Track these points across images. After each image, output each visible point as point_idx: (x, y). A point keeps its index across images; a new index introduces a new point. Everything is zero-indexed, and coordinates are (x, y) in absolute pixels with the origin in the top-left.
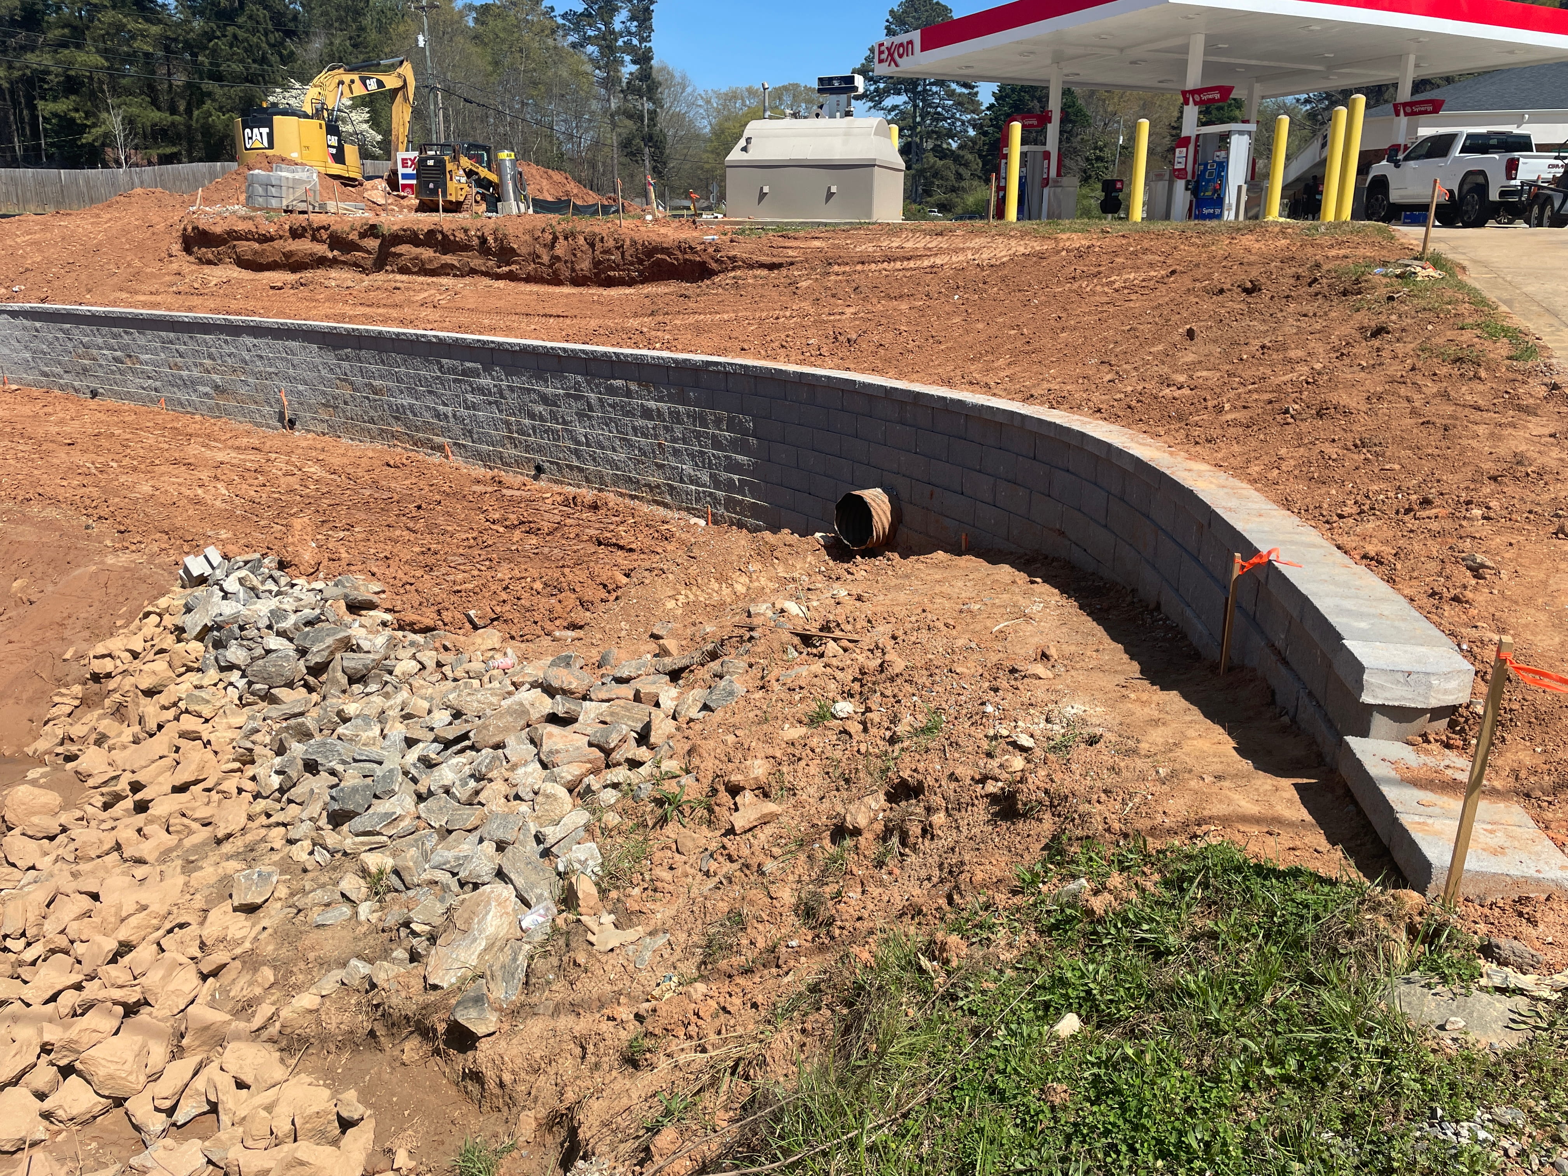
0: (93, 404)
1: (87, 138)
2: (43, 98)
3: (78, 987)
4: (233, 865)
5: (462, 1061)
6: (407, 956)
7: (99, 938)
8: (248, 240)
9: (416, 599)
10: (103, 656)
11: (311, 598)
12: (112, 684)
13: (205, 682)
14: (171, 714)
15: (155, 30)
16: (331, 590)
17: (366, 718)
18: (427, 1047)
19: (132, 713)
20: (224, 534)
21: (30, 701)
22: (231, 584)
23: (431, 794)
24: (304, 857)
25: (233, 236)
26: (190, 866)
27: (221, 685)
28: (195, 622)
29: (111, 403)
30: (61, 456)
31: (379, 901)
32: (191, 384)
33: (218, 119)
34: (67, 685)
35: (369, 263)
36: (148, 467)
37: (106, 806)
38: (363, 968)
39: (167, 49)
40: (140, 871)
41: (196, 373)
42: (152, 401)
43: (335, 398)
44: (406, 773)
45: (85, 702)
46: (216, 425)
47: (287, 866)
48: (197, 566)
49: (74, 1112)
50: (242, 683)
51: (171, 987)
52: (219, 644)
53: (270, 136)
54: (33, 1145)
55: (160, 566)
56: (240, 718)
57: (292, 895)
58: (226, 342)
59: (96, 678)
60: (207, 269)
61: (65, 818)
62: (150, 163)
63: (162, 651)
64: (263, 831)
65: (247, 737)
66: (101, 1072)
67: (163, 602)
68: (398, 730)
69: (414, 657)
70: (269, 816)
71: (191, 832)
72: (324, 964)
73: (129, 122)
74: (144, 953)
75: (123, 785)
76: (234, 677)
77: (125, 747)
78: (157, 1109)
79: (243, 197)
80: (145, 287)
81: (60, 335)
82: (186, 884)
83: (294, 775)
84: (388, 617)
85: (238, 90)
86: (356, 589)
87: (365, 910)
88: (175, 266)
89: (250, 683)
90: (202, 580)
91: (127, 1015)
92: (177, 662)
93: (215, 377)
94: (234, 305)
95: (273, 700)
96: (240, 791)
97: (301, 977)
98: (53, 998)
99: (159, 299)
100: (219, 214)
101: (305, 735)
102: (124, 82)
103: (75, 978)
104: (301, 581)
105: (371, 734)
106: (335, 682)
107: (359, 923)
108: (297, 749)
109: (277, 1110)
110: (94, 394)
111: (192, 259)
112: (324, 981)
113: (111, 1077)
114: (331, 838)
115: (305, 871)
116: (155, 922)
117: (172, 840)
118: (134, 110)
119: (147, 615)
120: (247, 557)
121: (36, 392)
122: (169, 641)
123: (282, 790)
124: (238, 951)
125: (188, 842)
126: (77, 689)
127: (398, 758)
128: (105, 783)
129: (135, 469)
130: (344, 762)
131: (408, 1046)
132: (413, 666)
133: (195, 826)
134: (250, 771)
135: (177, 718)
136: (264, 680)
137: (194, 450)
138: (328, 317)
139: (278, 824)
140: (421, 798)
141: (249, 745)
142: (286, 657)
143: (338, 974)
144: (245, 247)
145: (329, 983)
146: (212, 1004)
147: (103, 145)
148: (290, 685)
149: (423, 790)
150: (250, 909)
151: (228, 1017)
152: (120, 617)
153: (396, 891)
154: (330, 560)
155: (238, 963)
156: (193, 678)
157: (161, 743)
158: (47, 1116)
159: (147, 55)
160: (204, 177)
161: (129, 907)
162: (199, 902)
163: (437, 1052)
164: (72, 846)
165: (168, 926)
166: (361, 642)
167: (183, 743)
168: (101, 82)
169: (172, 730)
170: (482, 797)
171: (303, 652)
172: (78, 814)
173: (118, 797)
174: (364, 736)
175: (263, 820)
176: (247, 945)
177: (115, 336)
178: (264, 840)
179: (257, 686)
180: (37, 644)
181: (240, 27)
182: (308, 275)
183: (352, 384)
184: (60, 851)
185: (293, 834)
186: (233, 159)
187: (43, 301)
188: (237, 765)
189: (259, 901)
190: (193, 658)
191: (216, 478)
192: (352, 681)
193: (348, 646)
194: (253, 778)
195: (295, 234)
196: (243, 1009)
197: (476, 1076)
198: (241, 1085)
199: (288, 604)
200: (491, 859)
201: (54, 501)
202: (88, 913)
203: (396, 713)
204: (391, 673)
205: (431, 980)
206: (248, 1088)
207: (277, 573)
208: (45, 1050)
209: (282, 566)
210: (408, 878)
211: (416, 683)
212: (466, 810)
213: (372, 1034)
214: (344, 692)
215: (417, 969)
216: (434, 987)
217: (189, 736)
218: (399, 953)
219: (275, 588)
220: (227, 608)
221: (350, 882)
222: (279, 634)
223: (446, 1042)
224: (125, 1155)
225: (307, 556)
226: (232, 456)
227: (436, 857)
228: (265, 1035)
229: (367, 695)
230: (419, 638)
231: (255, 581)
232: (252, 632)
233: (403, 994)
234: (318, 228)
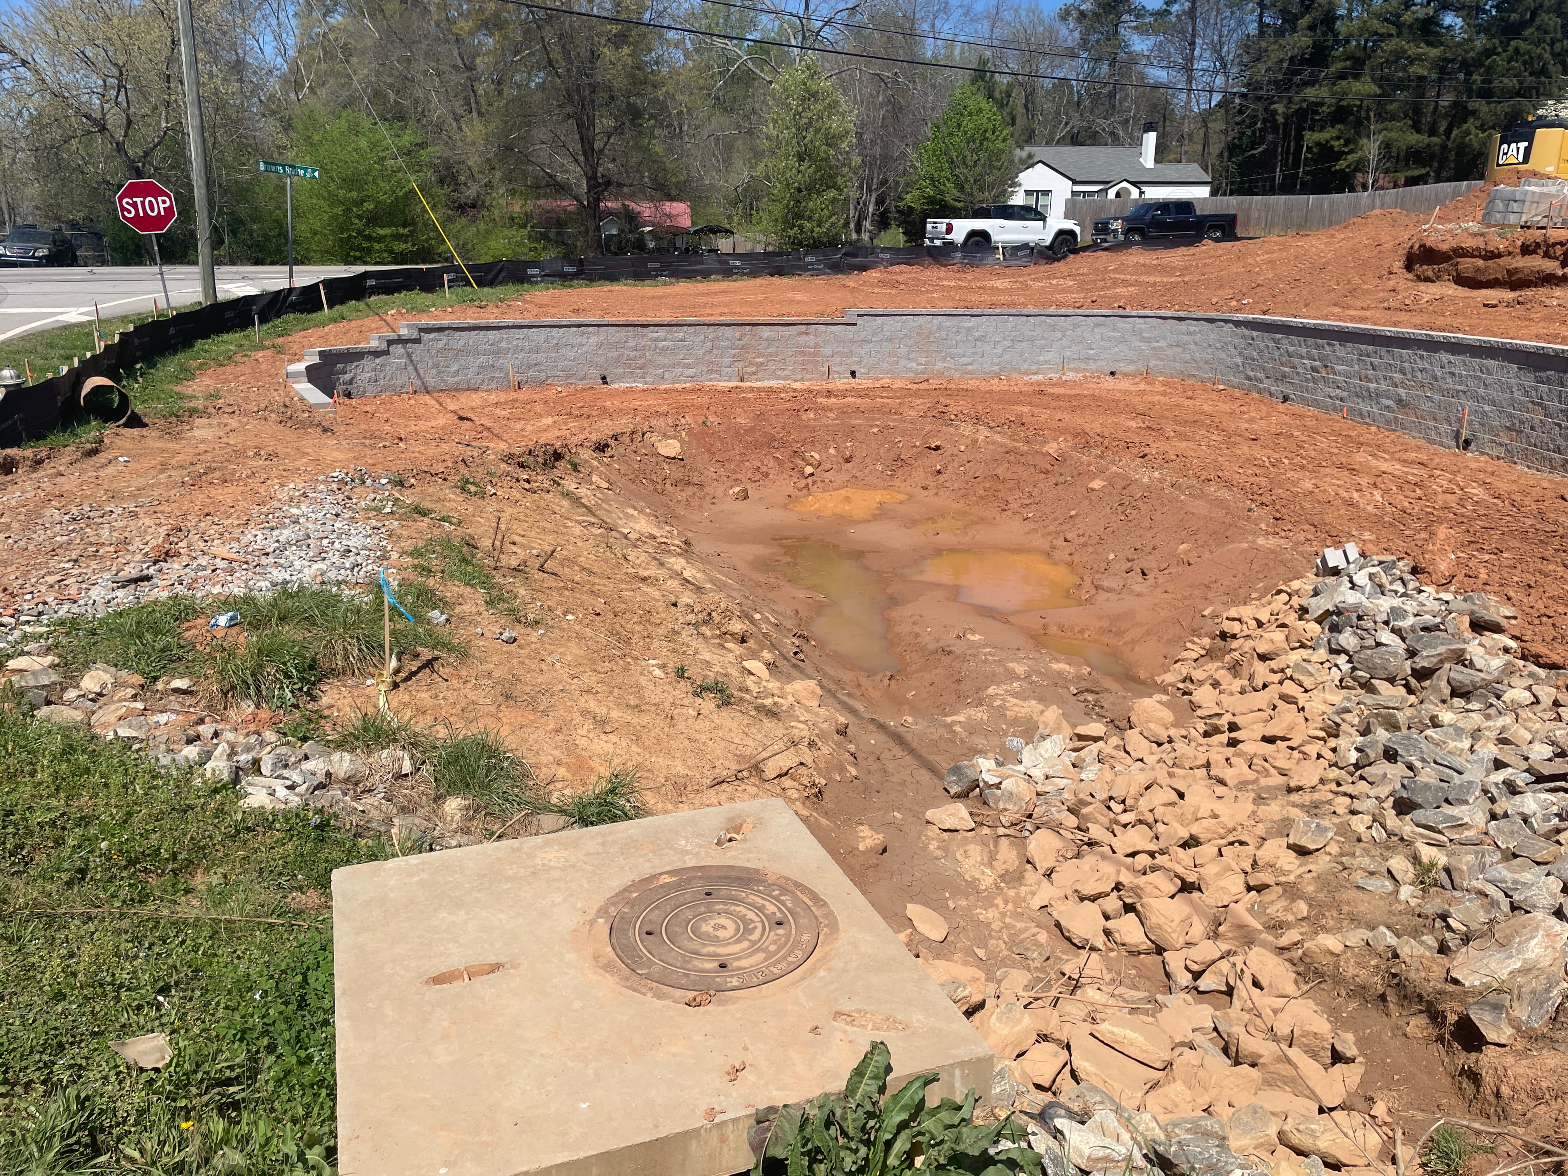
0: (1282, 407)
1: (1342, 164)
2: (1311, 129)
3: (1152, 855)
4: (1296, 814)
5: (1464, 1059)
6: (1436, 945)
7: (1177, 825)
8: (1473, 256)
9: (1550, 633)
10: (1234, 619)
11: (1436, 606)
12: (1235, 644)
13: (1314, 658)
14: (1277, 677)
15: (1434, 52)
16: (1459, 603)
17: (1459, 730)
18: (1435, 1032)
19: (1245, 671)
20: (1367, 536)
21: (1169, 642)
22: (1361, 578)
23: (1506, 815)
24: (1362, 829)
25: (1460, 252)
26: (1260, 800)
27: (1327, 665)
28: (1319, 605)
29: (1298, 408)
30: (1244, 449)
31: (1423, 890)
32: (1375, 396)
33: (1475, 137)
34: (1198, 636)
36: (1315, 467)
37: (1206, 734)
38: (1391, 939)
39: (1442, 70)
40: (1220, 790)
41: (1383, 386)
42: (1335, 410)
43: (1522, 422)
44: (1485, 791)
45: (1210, 654)
46: (1388, 438)
47: (1344, 830)
48: (1334, 558)
49: (1127, 940)
50: (1346, 667)
51: (1221, 883)
52: (1335, 629)
53: (1528, 151)
54: (1093, 949)
55: (1301, 554)
56: (1338, 698)
57: (1342, 855)
58: (1421, 357)
59: (1224, 636)
60: (1423, 286)
61: (1173, 732)
62: (1396, 186)
63: (1283, 625)
64: (1330, 796)
65: (1338, 713)
66: (1153, 919)
67: (1296, 584)
68: (1489, 750)
69: (1529, 688)
70: (1339, 784)
71: (1268, 775)
72: (1355, 920)
73: (1387, 146)
74: (1207, 850)
75: (1224, 722)
76: (1342, 659)
77: (1232, 694)
78: (1187, 968)
79: (1479, 215)
80: (1359, 303)
81: (1271, 344)
82: (1254, 812)
83: (1372, 756)
84: (1513, 644)
85: (1505, 107)
86: (1486, 608)
87: (1406, 892)
88: (1392, 283)
89: (1354, 669)
90: (1336, 572)
91: (1181, 890)
92: (1293, 637)
93: (1402, 391)
94: (1440, 321)
95: (1371, 689)
96: (1319, 756)
97: (1331, 923)
98: (1133, 855)
99: (1368, 314)
100: (1450, 231)
101: (1393, 726)
102: (1390, 107)
103: (1153, 847)
104: (1430, 589)
105: (1459, 745)
106: (1437, 690)
107: (1398, 901)
108: (1382, 735)
109: (1280, 1015)
110: (1286, 399)
111: (1410, 276)
112: (1351, 933)
113: (1160, 927)
114: (1392, 820)
115: (1359, 840)
116: (1222, 831)
117: (1250, 775)
118: (1394, 135)
119: (1279, 592)
120: (1383, 558)
121: (1237, 393)
122: (1291, 618)
123: (1357, 766)
124: (1283, 879)
125: (1264, 782)
126: (1206, 641)
127: (1481, 775)
128: (1210, 717)
129: (1303, 467)
130: (1423, 760)
131: (1414, 1021)
132: (1526, 697)
133: (1273, 771)
134: (1332, 742)
135: (1281, 683)
136: (1368, 669)
137: (1361, 457)
138: (1538, 337)
139: (1345, 794)
140: (1494, 817)
141: (1338, 720)
142: (1395, 654)
143: (1364, 934)
144: (1467, 265)
145: (1356, 937)
146: (1250, 910)
147: (1357, 170)
148: (1391, 680)
149: (1499, 811)
150: (1302, 852)
151: (1260, 927)
152: (1256, 590)
153: (1443, 887)
154: (1466, 575)
155: (1279, 889)
156: (1304, 653)
157: (1261, 699)
158: (1107, 933)
159: (1420, 78)
160: (1446, 198)
161: (1204, 812)
162: (1260, 830)
163: (1440, 1039)
164: (1173, 755)
165: (1231, 839)
166: (1475, 659)
167: (1281, 704)
168: (1369, 109)
169: (1273, 691)
170: (1562, 837)
171: (1412, 653)
172: (1184, 733)
173: (1217, 730)
174: (1452, 744)
175: (1333, 786)
176: (1292, 878)
177: (1318, 347)
178: (1329, 802)
179: (1360, 673)
180: (1185, 598)
181: (1525, 40)
182: (1529, 293)
183: (1545, 408)
184: (1164, 756)
185: (1357, 805)
186: (1482, 177)
187: (1264, 313)
188: (1322, 734)
189: (1312, 847)
190: (1308, 636)
191: (1375, 485)
192: (1454, 694)
193: (1460, 659)
194: (1334, 750)
195: (1527, 250)
196: (1274, 927)
197: (1474, 1077)
198: (1256, 984)
199: (1410, 606)
200: (1553, 896)
201: (1229, 485)
202: (1173, 804)
203: (1493, 735)
204: (1498, 697)
205: (1454, 974)
206: (1262, 989)
207: (1408, 577)
208: (1118, 887)
209: (1415, 571)
210: (1457, 880)
211: (1525, 714)
212: (1542, 843)
213: (1383, 997)
214: (1444, 702)
215: (1443, 959)
216: (1456, 982)
217: (1286, 699)
218: (1429, 939)
219: (1401, 590)
220: (1351, 598)
221: (1399, 864)
222: (1393, 631)
223: (1452, 1034)
224: (1153, 989)
225: (1443, 566)
226: (1397, 468)
227: (1493, 873)
228: (1287, 955)
229: (1467, 711)
230: (1542, 673)
231: (1385, 580)
232: (1368, 624)
233: (1423, 974)
234: (1554, 245)
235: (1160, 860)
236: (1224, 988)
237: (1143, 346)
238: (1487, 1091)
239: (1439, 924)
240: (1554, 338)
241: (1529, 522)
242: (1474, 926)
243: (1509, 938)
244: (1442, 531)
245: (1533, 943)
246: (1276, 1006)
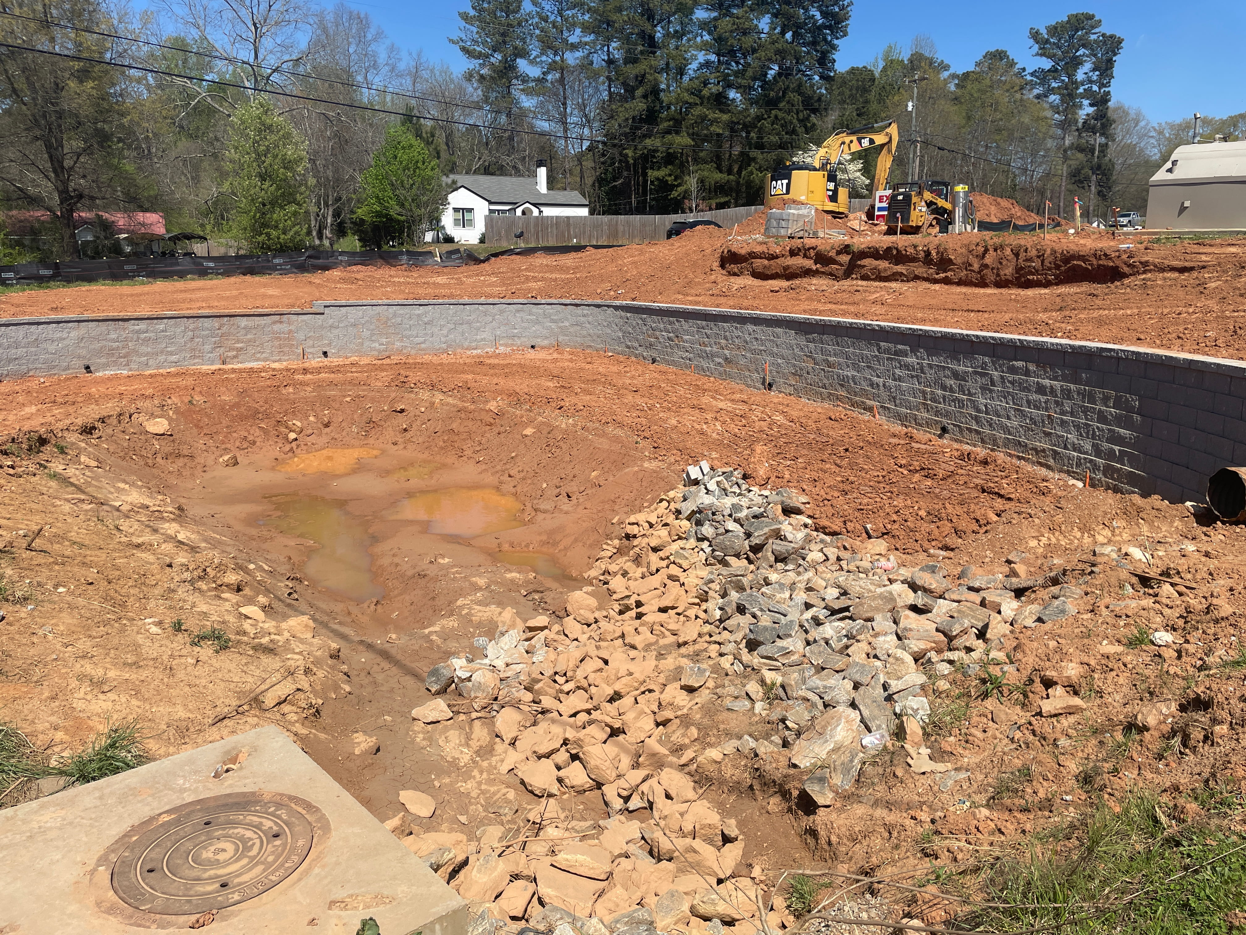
0: (652, 367)
1: (674, 194)
2: (652, 168)
3: (588, 712)
4: (685, 662)
5: (806, 821)
6: (781, 742)
7: (604, 686)
8: (761, 258)
9: (831, 511)
10: (633, 524)
11: (759, 500)
12: (636, 542)
13: (688, 546)
14: (664, 563)
15: (725, 117)
16: (774, 497)
17: (782, 586)
18: (785, 805)
19: (644, 561)
20: (714, 455)
21: (590, 546)
22: (712, 486)
23: (815, 641)
24: (727, 666)
25: (753, 255)
26: (660, 656)
27: (696, 550)
28: (688, 507)
29: (663, 367)
30: (629, 398)
31: (770, 704)
32: (710, 356)
33: (756, 176)
34: (611, 539)
35: (840, 273)
36: (675, 408)
37: (621, 613)
38: (752, 744)
39: (732, 130)
40: (633, 653)
41: (715, 349)
42: (686, 367)
43: (801, 369)
44: (801, 626)
45: (620, 552)
46: (721, 385)
47: (717, 669)
48: (694, 473)
49: (575, 783)
50: (708, 550)
51: (639, 724)
52: (699, 523)
53: (788, 185)
54: (550, 795)
55: (673, 471)
56: (704, 572)
57: (716, 687)
58: (736, 328)
59: (628, 537)
60: (733, 279)
61: (597, 614)
62: (711, 209)
63: (666, 525)
64: (706, 645)
65: (706, 584)
66: (592, 762)
67: (672, 494)
68: (801, 597)
69: (821, 550)
70: (711, 636)
71: (664, 637)
72: (729, 735)
73: (702, 181)
74: (627, 701)
75: (632, 601)
76: (705, 544)
77: (636, 580)
78: (619, 795)
79: (762, 231)
80: (693, 291)
81: (640, 322)
82: (656, 666)
83: (730, 612)
84: (809, 521)
85: (772, 156)
86: (790, 498)
87: (759, 706)
88: (713, 277)
89: (713, 551)
90: (696, 482)
91: (611, 736)
92: (673, 532)
93: (726, 352)
94: (746, 303)
95: (726, 564)
96: (697, 617)
97: (713, 739)
98: (574, 715)
99: (700, 299)
100: (745, 241)
101: (741, 589)
102: (701, 154)
103: (589, 706)
104: (755, 489)
105: (783, 596)
106: (766, 558)
107: (754, 715)
108: (734, 595)
109: (686, 816)
110: (654, 361)
111: (724, 272)
112: (727, 744)
113: (597, 767)
114: (746, 656)
115: (727, 675)
116: (636, 684)
117: (652, 638)
118: (706, 173)
119: (661, 501)
120: (725, 470)
121: (622, 358)
122: (671, 519)
123: (721, 621)
124: (679, 713)
125: (662, 642)
126: (616, 542)
127: (797, 615)
128: (622, 599)
129: (669, 409)
130: (761, 610)
131: (772, 800)
132: (820, 557)
133: (667, 633)
134: (704, 606)
135: (668, 567)
136: (722, 550)
137: (706, 400)
138: (805, 312)
139: (715, 642)
140: (808, 643)
141: (706, 589)
142: (737, 537)
143: (735, 743)
144: (759, 263)
145: (730, 747)
146: (660, 741)
147: (684, 198)
148: (737, 556)
149: (811, 639)
150: (690, 690)
151: (667, 752)
152: (647, 501)
153: (781, 699)
154: (777, 477)
155: (677, 721)
156: (681, 543)
157: (655, 581)
158: (560, 780)
159: (718, 135)
160: (742, 217)
161: (623, 672)
162: (662, 679)
163: (790, 810)
164: (598, 632)
165: (643, 689)
166: (787, 535)
167: (669, 582)
168: (688, 156)
169: (663, 573)
170: (849, 651)
171: (748, 535)
172: (605, 614)
173: (628, 608)
174: (778, 596)
175: (707, 638)
176: (685, 711)
177: (671, 323)
178: (705, 650)
179: (717, 553)
180: (599, 511)
181: (781, 110)
182: (797, 282)
183: (814, 359)
184: (592, 634)
185: (724, 649)
186: (762, 204)
187: (633, 300)
188: (697, 601)
189: (696, 685)
190: (683, 530)
191: (716, 419)
192: (777, 560)
193: (778, 535)
194: (705, 611)
195: (793, 253)
196: (677, 750)
197: (813, 833)
198: (668, 796)
199: (744, 502)
200: (848, 693)
201: (621, 425)
202: (600, 670)
203: (802, 586)
204: (804, 559)
205: (793, 761)
206: (672, 799)
207: (741, 481)
208: (565, 742)
209: (745, 477)
210: (789, 693)
211: (821, 568)
212: (838, 657)
213: (751, 787)
214: (771, 566)
215: (785, 751)
216: (795, 766)
217: (673, 578)
218: (776, 739)
219: (738, 491)
220: (707, 500)
221: (753, 687)
222: (735, 521)
223: (797, 805)
224: (597, 817)
225: (762, 472)
226: (728, 406)
227: (811, 683)
228: (687, 769)
229: (786, 571)
230: (828, 539)
231: (727, 486)
232: (719, 518)
233: (774, 765)
234: (809, 249)
235: (595, 715)
236: (646, 804)
237: (553, 326)
238: (823, 841)
239: (781, 725)
240: (814, 312)
241: (812, 436)
242: (803, 723)
243: (824, 727)
244: (759, 448)
245: (839, 728)
246: (682, 810)
